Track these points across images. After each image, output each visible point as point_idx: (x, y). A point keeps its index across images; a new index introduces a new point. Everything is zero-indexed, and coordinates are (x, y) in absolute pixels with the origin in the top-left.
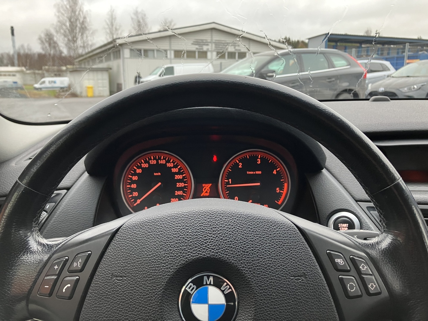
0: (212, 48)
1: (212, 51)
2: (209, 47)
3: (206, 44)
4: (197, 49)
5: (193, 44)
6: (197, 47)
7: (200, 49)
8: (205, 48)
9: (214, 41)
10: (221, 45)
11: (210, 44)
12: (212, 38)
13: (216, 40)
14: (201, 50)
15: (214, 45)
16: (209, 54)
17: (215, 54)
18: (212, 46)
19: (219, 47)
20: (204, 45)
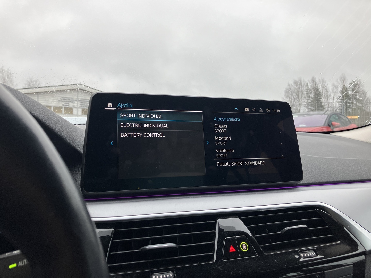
0: (77, 105)
1: (77, 108)
2: (75, 104)
3: (72, 101)
4: (63, 105)
5: (59, 101)
6: (63, 103)
7: (66, 105)
8: (71, 105)
9: (79, 99)
10: (86, 103)
11: (76, 102)
12: (77, 96)
13: (81, 99)
14: (67, 107)
15: (79, 103)
16: (75, 111)
17: (80, 110)
18: (77, 104)
19: (84, 105)
20: (70, 102)
